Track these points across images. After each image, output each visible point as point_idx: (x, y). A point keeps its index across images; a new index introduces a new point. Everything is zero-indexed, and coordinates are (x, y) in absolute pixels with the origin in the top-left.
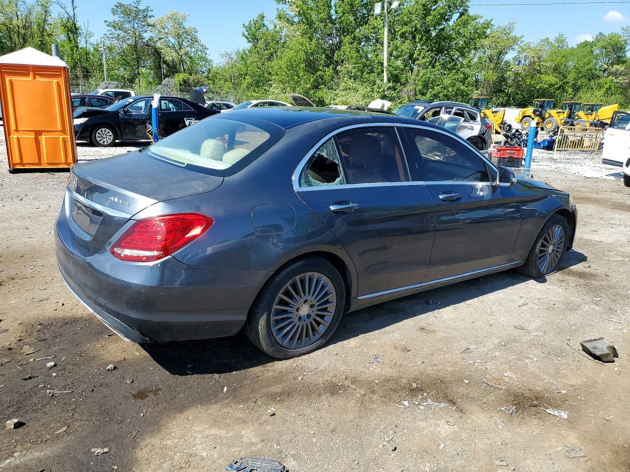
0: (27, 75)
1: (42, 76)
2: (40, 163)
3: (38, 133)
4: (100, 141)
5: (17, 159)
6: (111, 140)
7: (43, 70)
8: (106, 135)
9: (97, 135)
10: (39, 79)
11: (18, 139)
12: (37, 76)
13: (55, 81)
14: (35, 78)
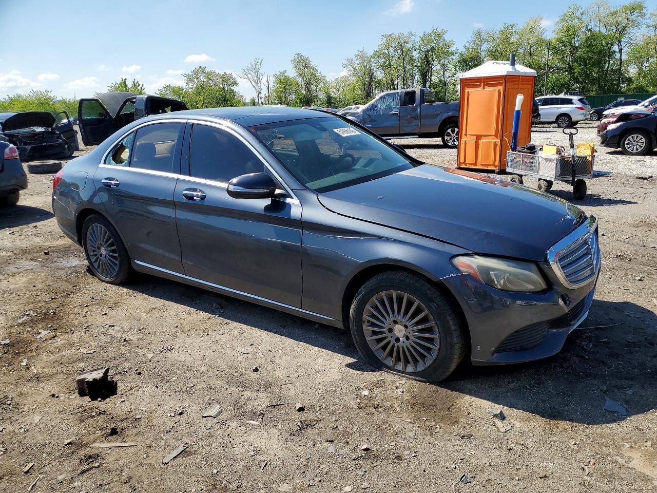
0: (479, 86)
1: (490, 85)
2: (476, 164)
3: (479, 137)
4: (629, 148)
5: (462, 160)
6: (642, 148)
7: (490, 80)
8: (637, 142)
9: (627, 142)
10: (487, 89)
11: (465, 142)
12: (486, 86)
13: (497, 89)
14: (484, 89)
